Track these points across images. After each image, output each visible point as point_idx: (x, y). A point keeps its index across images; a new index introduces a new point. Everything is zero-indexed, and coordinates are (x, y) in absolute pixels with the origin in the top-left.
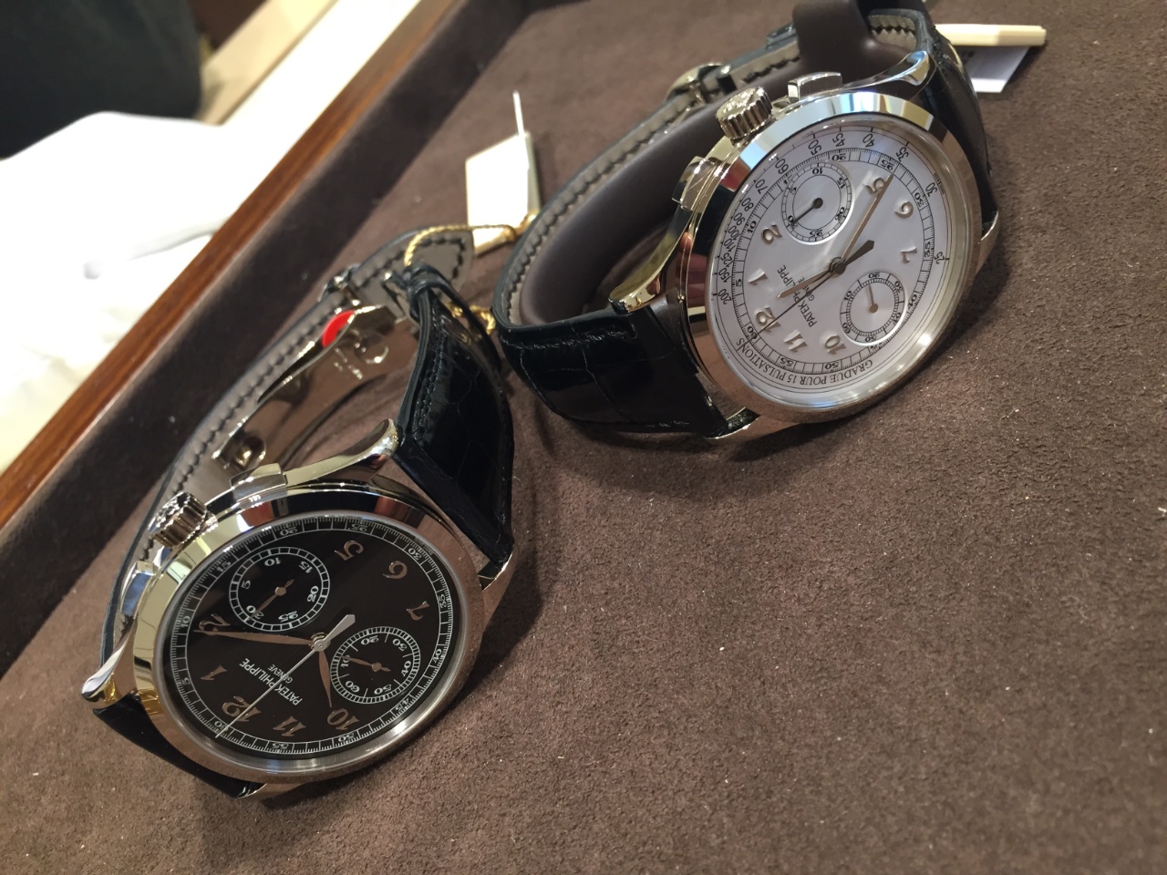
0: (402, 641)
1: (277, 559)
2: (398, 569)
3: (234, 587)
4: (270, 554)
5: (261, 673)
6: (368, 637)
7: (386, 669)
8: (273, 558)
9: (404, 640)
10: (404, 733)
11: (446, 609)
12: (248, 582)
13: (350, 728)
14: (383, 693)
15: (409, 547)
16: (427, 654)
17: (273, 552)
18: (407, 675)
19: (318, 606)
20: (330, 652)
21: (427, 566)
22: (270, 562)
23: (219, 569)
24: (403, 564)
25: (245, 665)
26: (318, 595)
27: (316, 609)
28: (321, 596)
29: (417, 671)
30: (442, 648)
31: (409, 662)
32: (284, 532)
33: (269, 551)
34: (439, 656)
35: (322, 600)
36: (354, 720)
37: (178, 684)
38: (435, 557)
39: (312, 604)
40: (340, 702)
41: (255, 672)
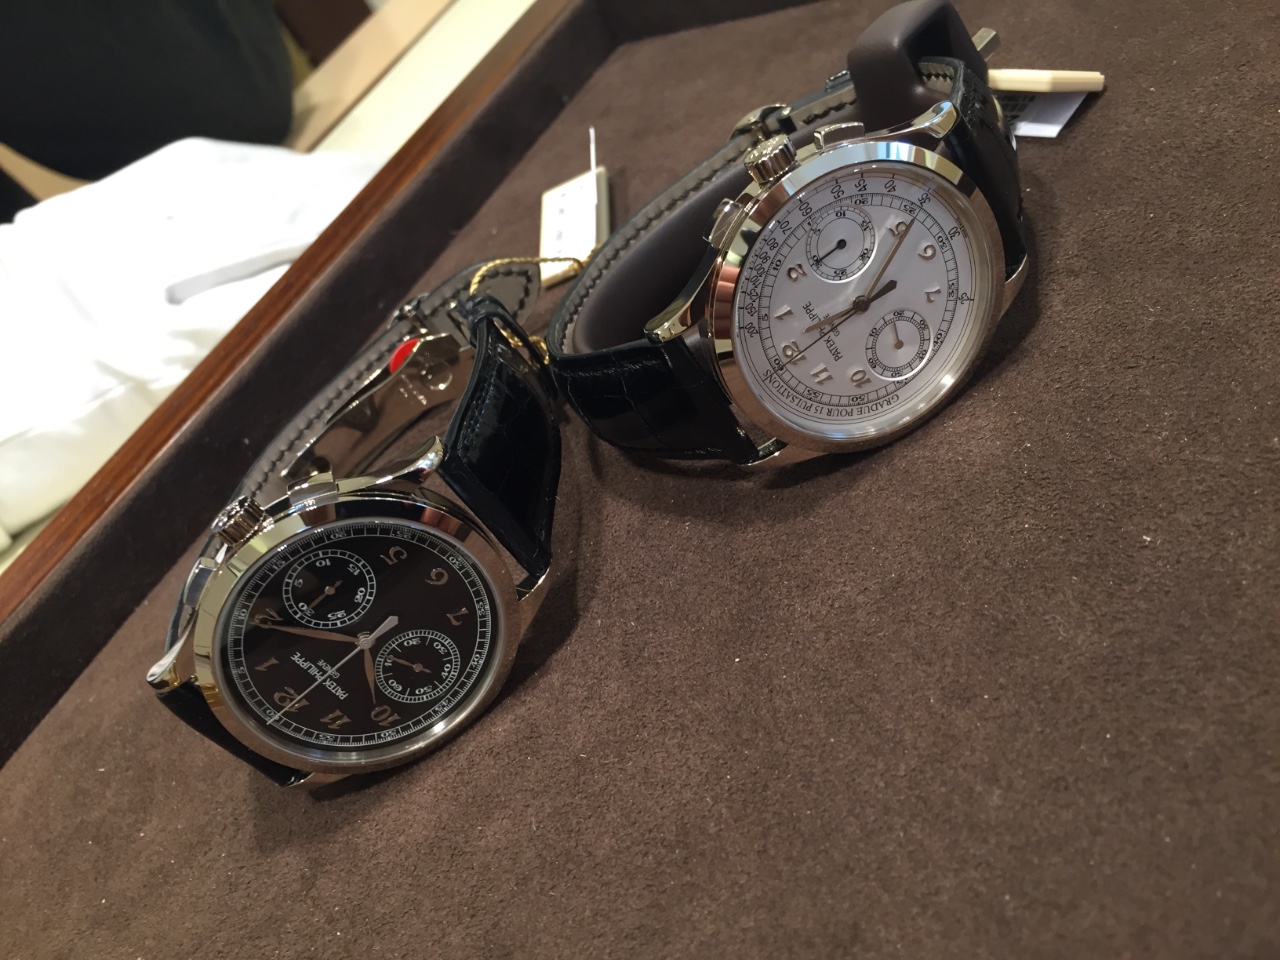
0: (443, 645)
1: (327, 560)
2: (439, 576)
3: (288, 584)
4: (321, 556)
5: (311, 667)
6: (411, 639)
7: (427, 671)
8: (324, 559)
9: (444, 643)
10: (442, 733)
11: (484, 616)
12: (301, 581)
13: (393, 724)
14: (424, 693)
15: (451, 555)
16: (466, 659)
17: (324, 554)
18: (447, 677)
19: (365, 607)
20: (375, 650)
21: (467, 575)
22: (321, 563)
23: (274, 567)
24: (444, 572)
25: (296, 658)
26: (365, 596)
27: (363, 609)
28: (368, 597)
29: (456, 674)
30: (480, 654)
31: (448, 665)
32: (335, 536)
33: (320, 553)
34: (478, 661)
35: (369, 601)
36: (396, 717)
37: (234, 672)
38: (474, 566)
39: (359, 604)
40: (383, 699)
41: (305, 665)
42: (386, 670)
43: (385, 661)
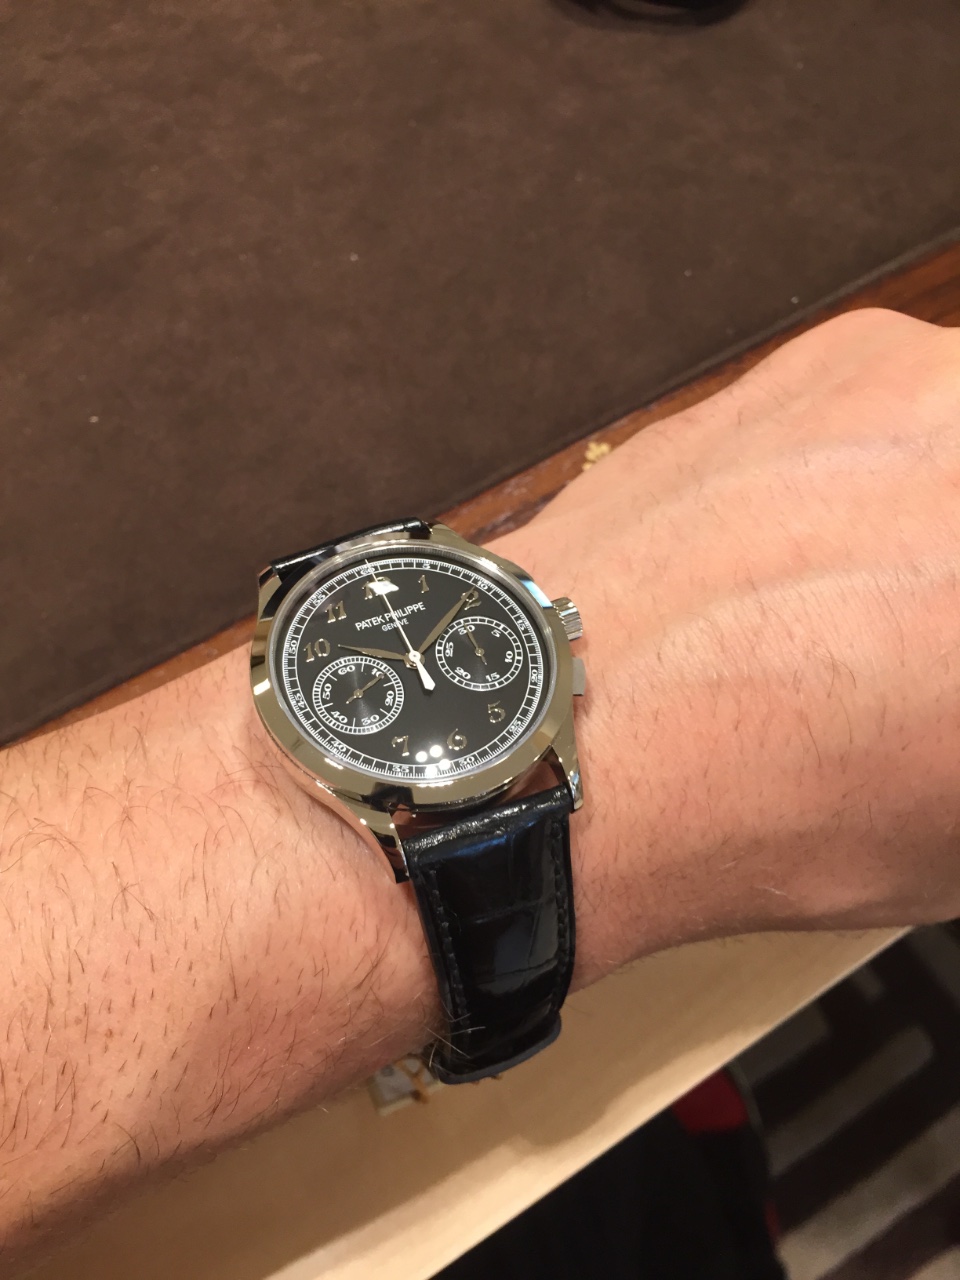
0: (372, 723)
1: (511, 661)
3: (499, 625)
5: (404, 612)
6: (394, 698)
7: (349, 701)
9: (371, 726)
12: (498, 636)
13: (302, 655)
14: (323, 691)
15: (476, 759)
16: (346, 738)
18: (332, 716)
19: (449, 672)
20: (399, 664)
22: (510, 655)
23: (520, 621)
25: (420, 605)
26: (461, 676)
28: (458, 678)
29: (331, 725)
31: (346, 721)
33: (521, 658)
35: (454, 678)
36: (310, 659)
39: (453, 669)
40: (337, 654)
41: (409, 609)
42: (369, 668)
43: (379, 670)
